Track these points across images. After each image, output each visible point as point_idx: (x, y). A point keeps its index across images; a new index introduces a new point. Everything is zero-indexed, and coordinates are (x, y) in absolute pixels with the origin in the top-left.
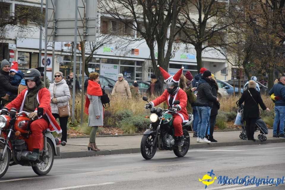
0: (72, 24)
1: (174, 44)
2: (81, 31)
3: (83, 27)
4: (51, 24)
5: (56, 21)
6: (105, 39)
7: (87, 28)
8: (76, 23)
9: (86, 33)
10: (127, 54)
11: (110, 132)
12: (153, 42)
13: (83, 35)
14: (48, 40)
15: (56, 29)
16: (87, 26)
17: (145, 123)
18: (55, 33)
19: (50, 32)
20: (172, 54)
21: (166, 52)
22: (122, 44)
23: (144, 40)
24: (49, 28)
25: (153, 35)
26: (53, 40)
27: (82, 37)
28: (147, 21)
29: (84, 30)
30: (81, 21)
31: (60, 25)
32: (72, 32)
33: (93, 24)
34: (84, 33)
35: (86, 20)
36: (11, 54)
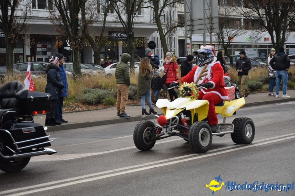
0: (202, 22)
1: (287, 33)
2: (208, 26)
3: (210, 23)
4: (188, 23)
5: (192, 21)
7: (212, 24)
8: (205, 21)
9: (212, 27)
10: (257, 40)
12: (273, 32)
13: (210, 29)
14: (187, 34)
15: (192, 26)
16: (212, 22)
17: (257, 85)
18: (192, 29)
19: (188, 28)
21: (281, 37)
22: (254, 34)
23: (267, 32)
24: (188, 26)
25: (272, 28)
26: (191, 33)
27: (209, 30)
28: (268, 19)
29: (210, 25)
30: (208, 20)
31: (195, 23)
32: (202, 27)
33: (216, 20)
34: (210, 27)
35: (211, 18)
36: (188, 46)
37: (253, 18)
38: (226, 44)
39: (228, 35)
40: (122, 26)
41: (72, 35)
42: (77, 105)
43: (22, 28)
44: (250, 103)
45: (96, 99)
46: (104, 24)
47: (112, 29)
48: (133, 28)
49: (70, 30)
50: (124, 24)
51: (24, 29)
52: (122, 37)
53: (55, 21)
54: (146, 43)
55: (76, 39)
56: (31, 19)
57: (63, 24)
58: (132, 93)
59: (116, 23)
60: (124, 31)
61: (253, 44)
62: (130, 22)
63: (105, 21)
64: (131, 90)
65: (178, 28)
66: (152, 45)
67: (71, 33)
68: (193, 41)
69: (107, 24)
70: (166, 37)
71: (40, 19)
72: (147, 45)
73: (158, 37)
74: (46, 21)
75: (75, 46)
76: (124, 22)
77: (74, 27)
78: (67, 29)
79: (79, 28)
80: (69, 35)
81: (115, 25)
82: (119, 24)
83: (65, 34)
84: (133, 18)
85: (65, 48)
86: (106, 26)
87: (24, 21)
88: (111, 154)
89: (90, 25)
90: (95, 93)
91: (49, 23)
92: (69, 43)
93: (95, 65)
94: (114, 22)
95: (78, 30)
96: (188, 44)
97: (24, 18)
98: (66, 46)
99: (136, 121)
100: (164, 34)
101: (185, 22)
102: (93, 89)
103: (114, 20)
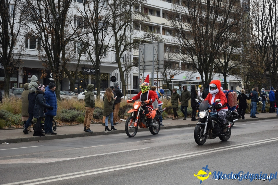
0: (151, 63)
1: (213, 74)
2: (156, 67)
3: (157, 65)
4: (141, 64)
5: (144, 62)
6: (177, 71)
7: (159, 65)
8: (153, 63)
9: (158, 67)
10: (191, 78)
11: (172, 117)
12: (203, 73)
14: (140, 72)
15: (144, 66)
17: (190, 112)
18: (144, 68)
19: (141, 67)
20: (212, 78)
21: (209, 77)
22: (189, 74)
23: (199, 72)
24: (141, 66)
25: (202, 70)
26: (143, 72)
27: (157, 70)
28: (199, 63)
30: (156, 62)
31: (146, 64)
32: (151, 67)
33: (162, 63)
34: (157, 67)
35: (158, 61)
36: (140, 81)
37: (188, 62)
38: (168, 80)
39: (170, 74)
40: (92, 64)
41: (54, 69)
42: (57, 121)
43: (17, 62)
44: (185, 125)
45: (71, 117)
46: (79, 62)
47: (84, 66)
48: (100, 66)
49: (53, 65)
50: (93, 63)
51: (19, 63)
52: (91, 72)
53: (42, 58)
54: (109, 77)
55: (57, 72)
56: (24, 56)
57: (48, 60)
58: (98, 114)
59: (87, 61)
60: (93, 67)
61: (187, 81)
62: (98, 61)
63: (79, 60)
64: (98, 112)
65: (134, 67)
66: (114, 79)
67: (54, 68)
68: (144, 77)
69: (81, 62)
70: (124, 73)
71: (31, 56)
72: (110, 79)
73: (118, 73)
74: (35, 58)
75: (57, 77)
76: (93, 61)
77: (56, 64)
78: (51, 64)
79: (60, 64)
80: (52, 69)
81: (86, 63)
82: (90, 62)
83: (49, 68)
84: (100, 59)
85: (49, 78)
86: (80, 63)
87: (19, 57)
88: (81, 159)
89: (68, 62)
90: (70, 113)
91: (37, 59)
92: (52, 75)
93: (71, 92)
94: (86, 61)
95: (59, 66)
96: (140, 79)
97: (18, 55)
98: (50, 77)
99: (100, 135)
100: (123, 71)
101: (139, 63)
102: (69, 110)
103: (86, 59)
